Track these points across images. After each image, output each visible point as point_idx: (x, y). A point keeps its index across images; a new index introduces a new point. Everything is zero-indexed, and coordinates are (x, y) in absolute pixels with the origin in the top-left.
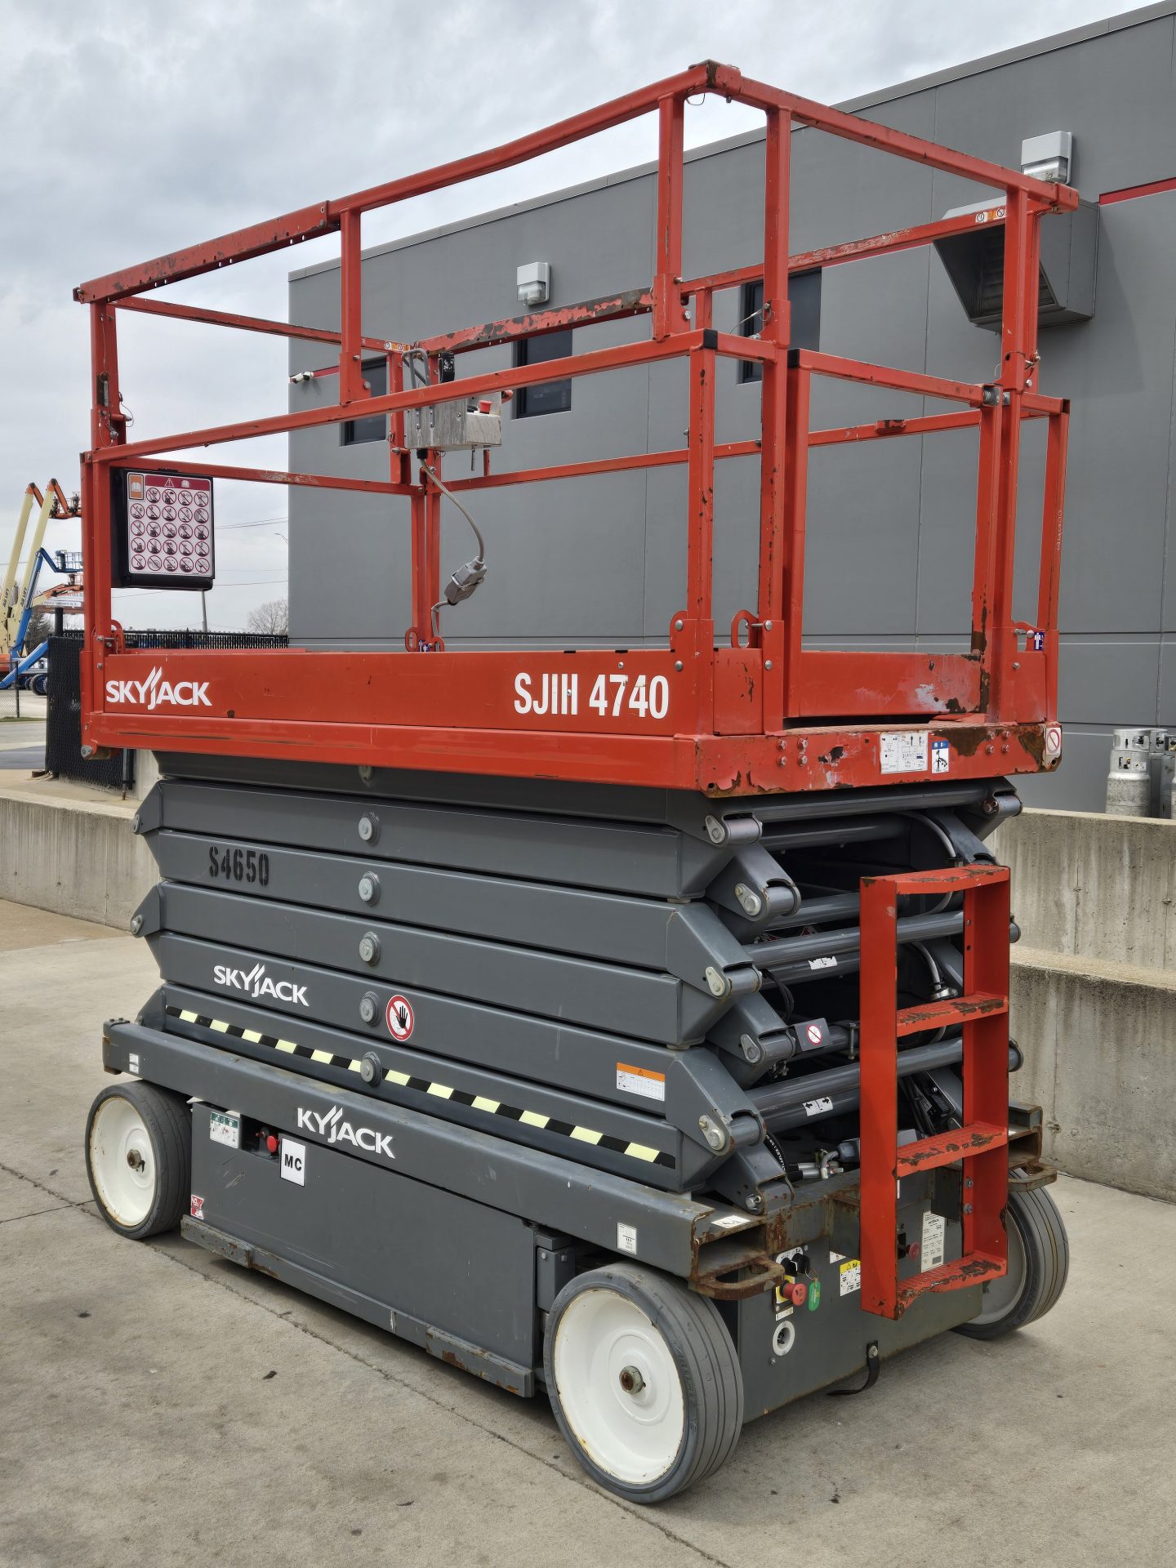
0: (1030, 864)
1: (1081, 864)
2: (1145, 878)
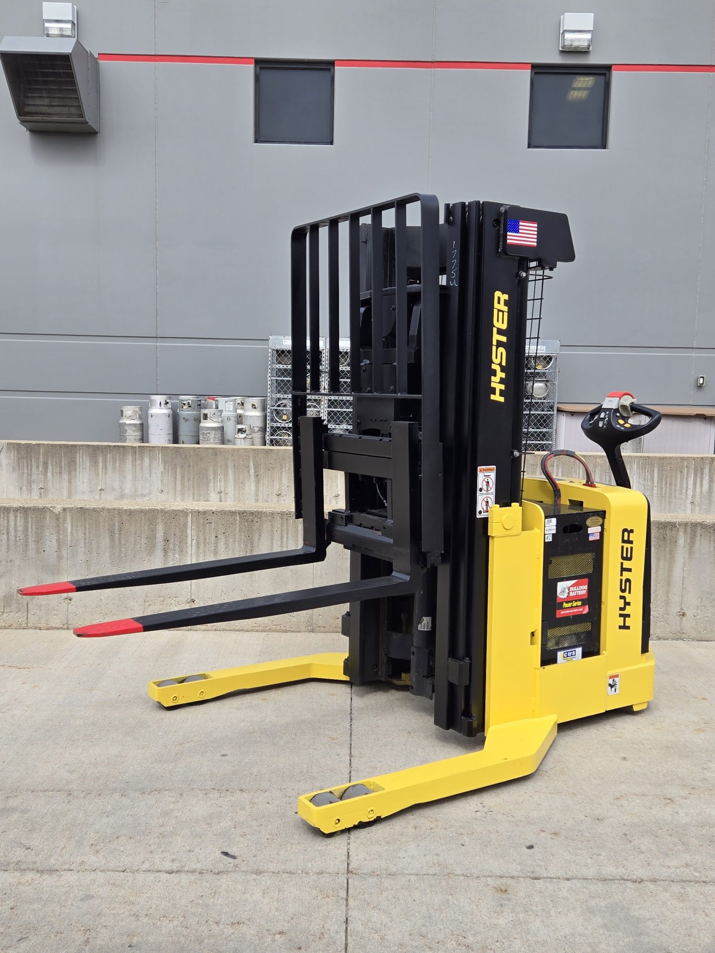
0: (186, 479)
1: (223, 477)
2: (265, 481)
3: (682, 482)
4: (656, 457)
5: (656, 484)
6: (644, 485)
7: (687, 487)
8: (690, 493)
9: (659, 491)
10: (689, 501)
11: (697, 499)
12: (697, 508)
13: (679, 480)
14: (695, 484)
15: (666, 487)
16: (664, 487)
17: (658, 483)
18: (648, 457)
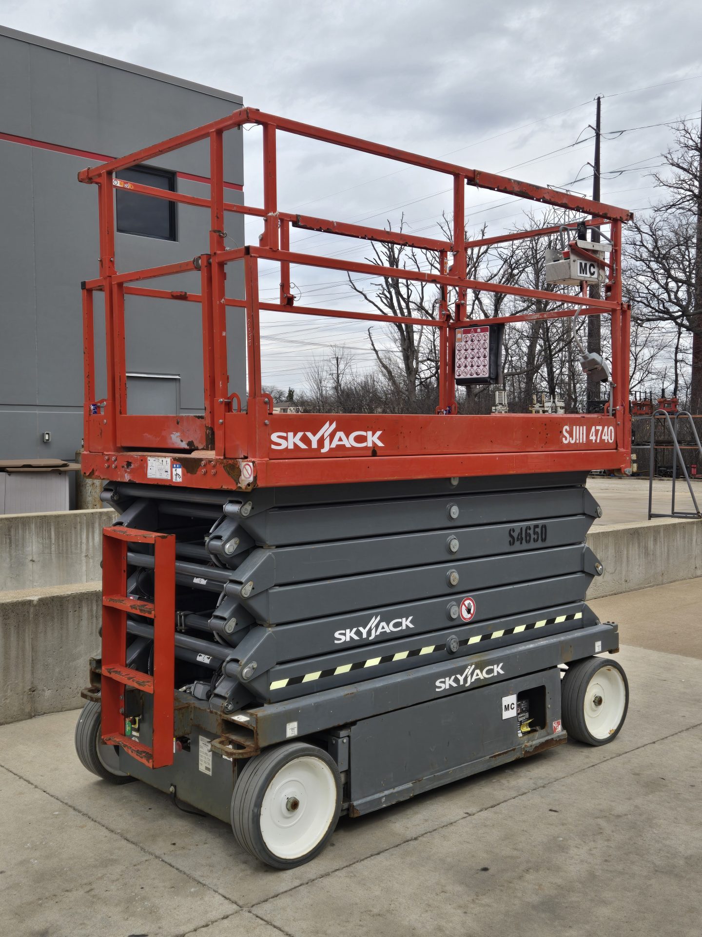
3: (76, 536)
4: (51, 516)
5: (53, 541)
6: (43, 544)
7: (81, 542)
8: (84, 547)
9: (57, 547)
10: (84, 555)
11: (90, 552)
12: (91, 561)
13: (73, 536)
14: (87, 538)
15: (63, 544)
16: (61, 544)
17: (55, 541)
18: (45, 516)
